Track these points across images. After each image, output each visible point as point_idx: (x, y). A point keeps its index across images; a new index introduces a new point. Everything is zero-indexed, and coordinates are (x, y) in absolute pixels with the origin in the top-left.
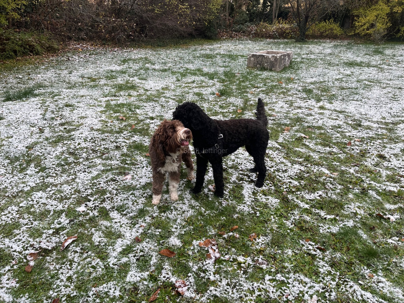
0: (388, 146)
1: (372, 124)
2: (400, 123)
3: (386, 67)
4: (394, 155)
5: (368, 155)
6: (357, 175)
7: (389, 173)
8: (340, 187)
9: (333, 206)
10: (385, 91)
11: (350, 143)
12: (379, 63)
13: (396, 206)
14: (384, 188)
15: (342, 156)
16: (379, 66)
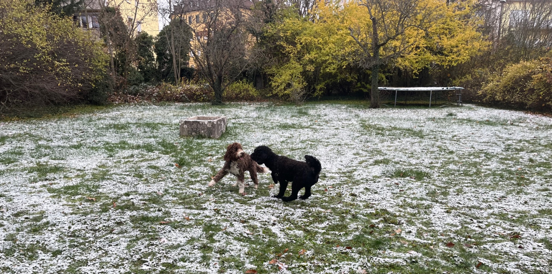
0: (354, 187)
1: (334, 175)
2: (354, 172)
3: (318, 127)
4: (361, 192)
5: (343, 196)
6: (343, 208)
7: (364, 204)
8: (337, 217)
9: (340, 228)
10: (329, 148)
11: (326, 190)
12: (309, 124)
13: (379, 220)
14: (366, 212)
15: (327, 199)
16: (311, 127)
